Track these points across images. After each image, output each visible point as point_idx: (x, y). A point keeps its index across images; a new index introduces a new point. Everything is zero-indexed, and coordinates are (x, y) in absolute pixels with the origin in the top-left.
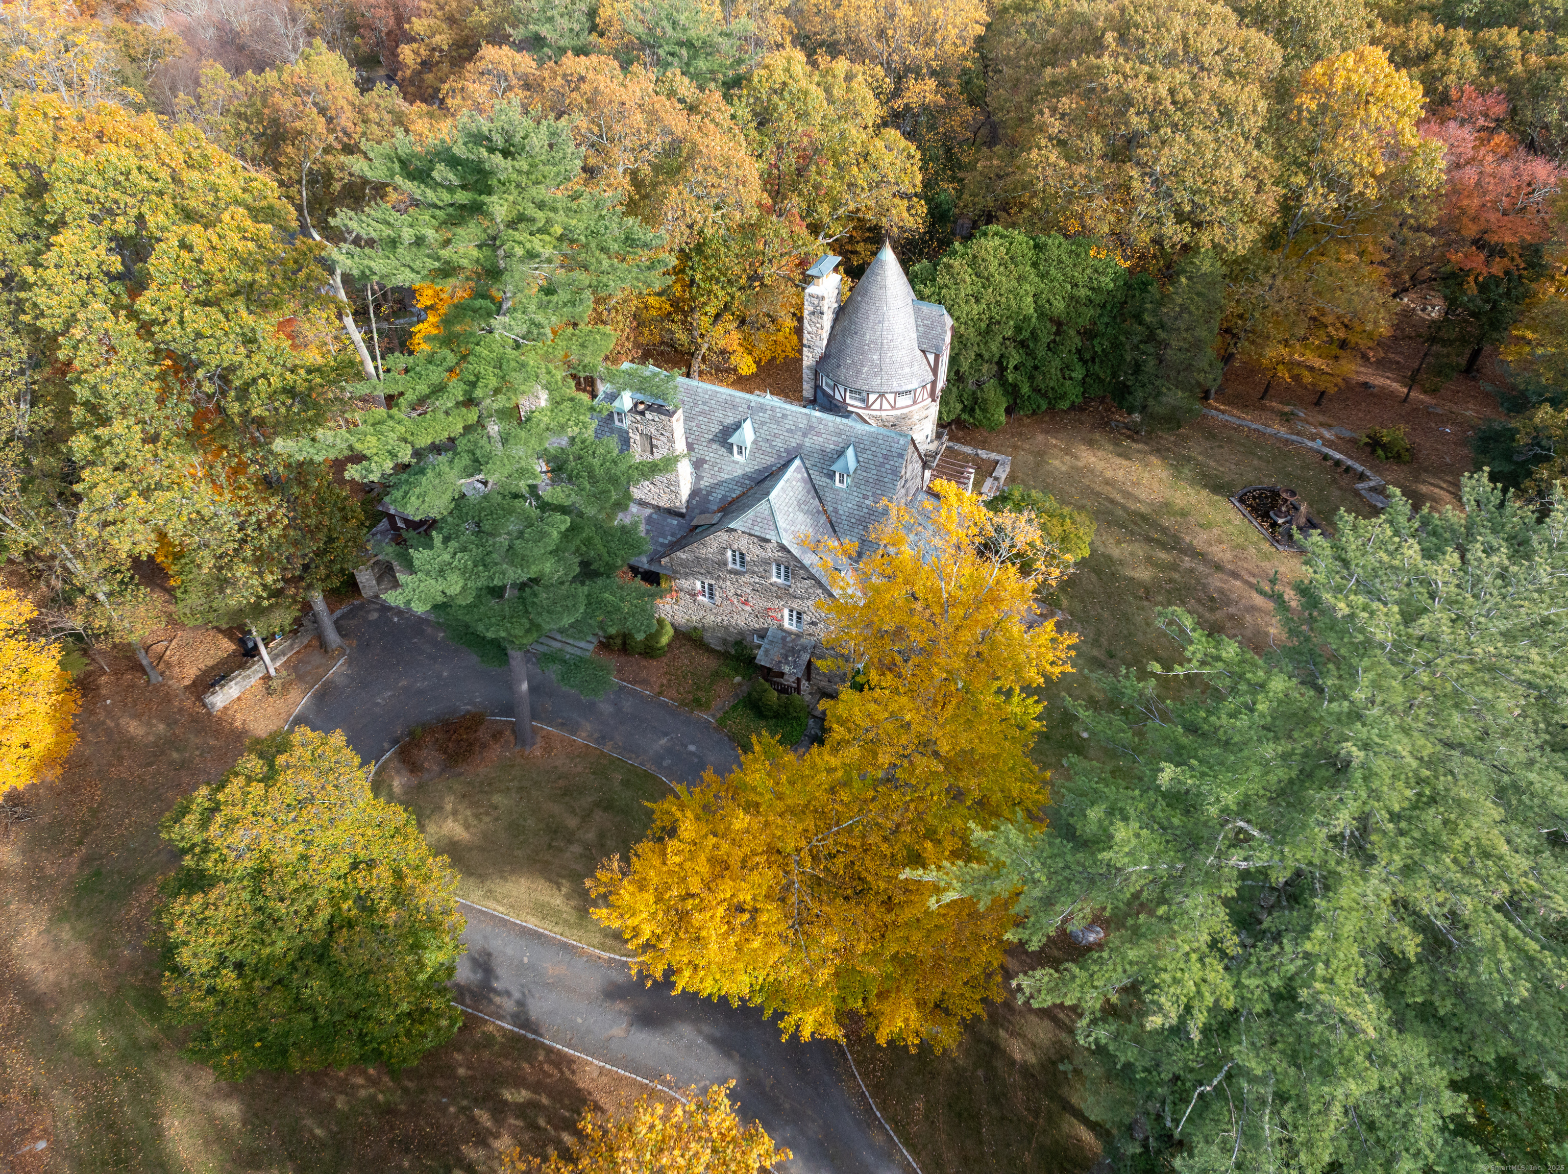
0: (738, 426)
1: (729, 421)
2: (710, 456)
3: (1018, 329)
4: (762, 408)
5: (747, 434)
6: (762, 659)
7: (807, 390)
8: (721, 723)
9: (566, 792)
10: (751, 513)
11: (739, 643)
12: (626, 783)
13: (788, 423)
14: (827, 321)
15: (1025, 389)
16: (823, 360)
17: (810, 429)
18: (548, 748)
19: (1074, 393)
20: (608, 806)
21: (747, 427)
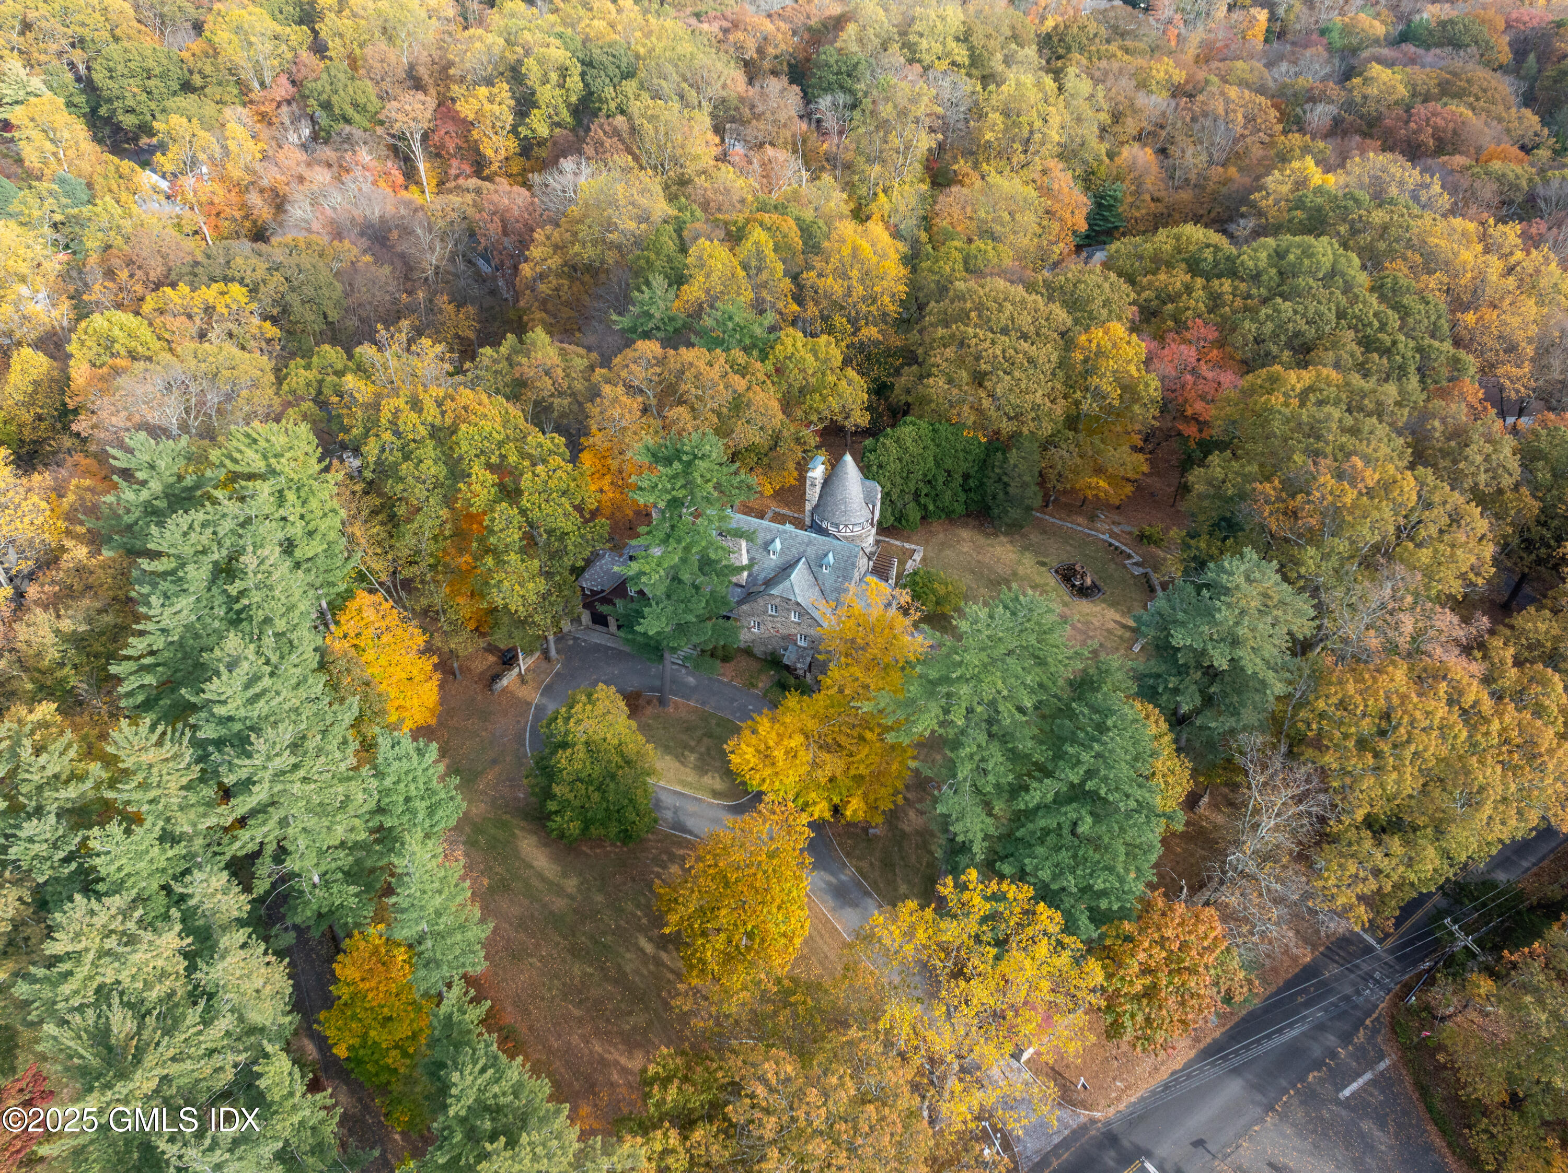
0: (773, 541)
1: (769, 537)
2: (758, 556)
3: (925, 475)
4: (785, 532)
5: (778, 544)
6: (786, 661)
7: (808, 521)
8: (765, 695)
9: (688, 729)
10: (781, 586)
11: (772, 654)
12: (718, 725)
13: (799, 540)
14: (818, 489)
15: (931, 507)
16: (816, 507)
17: (809, 543)
18: (677, 708)
19: (959, 508)
20: (710, 735)
21: (778, 541)
